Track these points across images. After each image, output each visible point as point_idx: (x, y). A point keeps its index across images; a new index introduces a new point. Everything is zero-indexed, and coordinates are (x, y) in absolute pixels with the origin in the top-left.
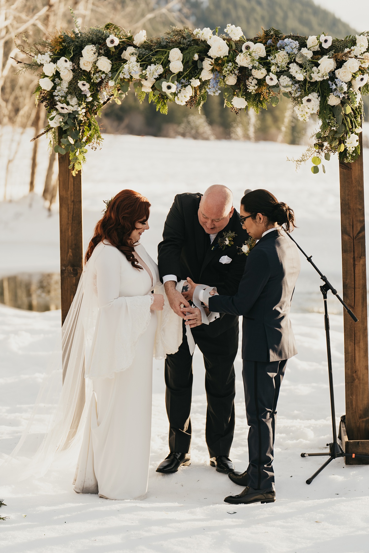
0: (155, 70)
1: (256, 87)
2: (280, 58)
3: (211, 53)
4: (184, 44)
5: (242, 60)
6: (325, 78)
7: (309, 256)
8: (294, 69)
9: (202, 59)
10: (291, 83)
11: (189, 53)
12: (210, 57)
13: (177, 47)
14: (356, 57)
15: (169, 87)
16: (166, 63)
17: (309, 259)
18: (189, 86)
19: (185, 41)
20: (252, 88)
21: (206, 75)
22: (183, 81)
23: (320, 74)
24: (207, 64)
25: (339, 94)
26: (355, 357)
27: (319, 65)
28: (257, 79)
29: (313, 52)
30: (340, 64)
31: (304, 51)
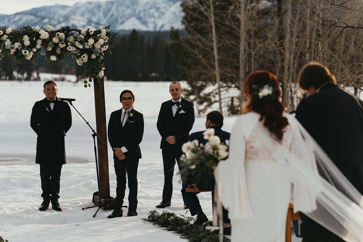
0: (17, 45)
1: (60, 51)
2: (71, 39)
3: (41, 37)
4: (29, 33)
5: (55, 40)
6: (91, 47)
7: (87, 122)
8: (77, 44)
9: (36, 40)
10: (76, 49)
11: (32, 37)
12: (41, 39)
13: (26, 35)
14: (102, 38)
15: (25, 52)
16: (22, 42)
17: (87, 123)
18: (32, 51)
19: (30, 32)
20: (58, 52)
21: (38, 46)
22: (29, 49)
23: (89, 46)
24: (39, 42)
25: (97, 54)
26: (103, 165)
27: (88, 42)
28: (60, 48)
29: (84, 36)
30: (96, 41)
31: (81, 36)
